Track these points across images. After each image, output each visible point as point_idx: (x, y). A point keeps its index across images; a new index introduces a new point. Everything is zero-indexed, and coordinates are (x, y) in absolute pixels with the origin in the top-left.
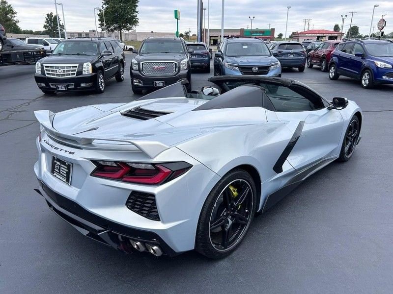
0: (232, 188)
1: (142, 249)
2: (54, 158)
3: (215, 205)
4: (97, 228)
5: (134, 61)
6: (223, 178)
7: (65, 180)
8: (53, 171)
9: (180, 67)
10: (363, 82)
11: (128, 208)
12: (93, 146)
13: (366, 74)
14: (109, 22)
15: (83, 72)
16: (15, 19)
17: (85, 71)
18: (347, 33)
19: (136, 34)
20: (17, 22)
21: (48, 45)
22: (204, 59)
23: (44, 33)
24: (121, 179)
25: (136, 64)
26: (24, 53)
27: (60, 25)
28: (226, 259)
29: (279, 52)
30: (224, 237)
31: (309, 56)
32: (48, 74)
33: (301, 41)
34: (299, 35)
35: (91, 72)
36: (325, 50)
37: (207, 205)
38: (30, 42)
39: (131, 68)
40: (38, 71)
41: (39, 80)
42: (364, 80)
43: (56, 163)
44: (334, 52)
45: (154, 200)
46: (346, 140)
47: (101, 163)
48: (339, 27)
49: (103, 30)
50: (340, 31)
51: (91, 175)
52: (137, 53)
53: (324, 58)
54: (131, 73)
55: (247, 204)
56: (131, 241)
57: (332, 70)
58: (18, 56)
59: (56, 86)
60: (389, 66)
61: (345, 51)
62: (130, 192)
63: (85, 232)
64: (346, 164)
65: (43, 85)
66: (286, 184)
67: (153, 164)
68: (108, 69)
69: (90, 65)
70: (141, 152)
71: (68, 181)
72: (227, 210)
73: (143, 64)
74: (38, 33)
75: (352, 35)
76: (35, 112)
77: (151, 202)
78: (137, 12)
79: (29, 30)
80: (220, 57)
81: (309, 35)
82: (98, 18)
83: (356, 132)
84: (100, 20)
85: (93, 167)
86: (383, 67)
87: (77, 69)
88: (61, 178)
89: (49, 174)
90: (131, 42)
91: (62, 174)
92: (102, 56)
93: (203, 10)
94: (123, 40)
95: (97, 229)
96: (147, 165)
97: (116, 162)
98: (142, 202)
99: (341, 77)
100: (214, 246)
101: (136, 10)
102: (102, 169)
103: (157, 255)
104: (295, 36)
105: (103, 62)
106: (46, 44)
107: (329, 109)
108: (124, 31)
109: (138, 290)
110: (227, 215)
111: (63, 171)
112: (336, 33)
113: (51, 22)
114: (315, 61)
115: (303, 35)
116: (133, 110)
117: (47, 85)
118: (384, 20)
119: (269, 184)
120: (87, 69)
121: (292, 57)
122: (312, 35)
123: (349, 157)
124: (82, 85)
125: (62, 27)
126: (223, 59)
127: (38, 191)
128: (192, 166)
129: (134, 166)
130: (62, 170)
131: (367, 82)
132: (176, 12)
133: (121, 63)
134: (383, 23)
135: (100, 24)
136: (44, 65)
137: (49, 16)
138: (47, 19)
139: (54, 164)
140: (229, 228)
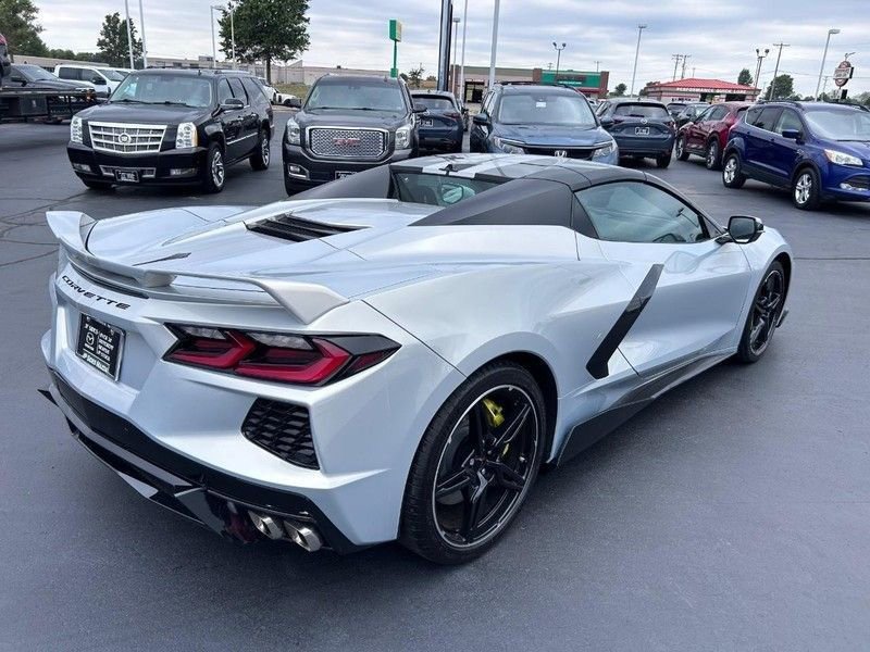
0: (490, 406)
1: (276, 533)
2: (83, 317)
3: (449, 441)
4: (175, 481)
5: (293, 124)
6: (470, 379)
7: (106, 370)
8: (80, 349)
9: (393, 142)
10: (797, 194)
11: (246, 436)
12: (172, 290)
13: (805, 177)
14: (243, 41)
15: (178, 143)
16: (34, 23)
17: (181, 141)
18: (766, 91)
19: (303, 69)
20: (37, 30)
21: (104, 82)
22: (449, 128)
23: (97, 59)
24: (231, 369)
25: (296, 131)
26: (49, 98)
27: (134, 41)
28: (471, 568)
29: (617, 121)
30: (467, 517)
31: (682, 134)
32: (97, 143)
33: (666, 101)
34: (662, 89)
35: (194, 144)
36: (716, 122)
37: (431, 439)
38: (65, 74)
39: (285, 139)
40: (76, 137)
41: (76, 155)
42: (800, 191)
43: (88, 330)
44: (737, 127)
45: (307, 421)
46: (754, 314)
47: (190, 331)
48: (749, 76)
49: (229, 56)
50: (752, 85)
51: (165, 358)
52: (299, 107)
53: (714, 139)
54: (285, 151)
55: (522, 444)
56: (252, 515)
57: (731, 165)
58: (34, 102)
59: (114, 172)
60: (857, 161)
61: (760, 125)
62: (253, 401)
63: (148, 491)
64: (751, 369)
65: (86, 168)
66: (616, 404)
67: (308, 338)
68: (233, 139)
69: (194, 128)
70: (281, 309)
71: (112, 371)
72: (478, 454)
73: (311, 130)
74: (84, 57)
75: (778, 95)
76: (47, 213)
77: (300, 424)
78: (307, 21)
79: (64, 49)
80: (484, 124)
81: (684, 90)
82: (219, 28)
83: (778, 300)
84: (222, 35)
85: (170, 340)
86: (843, 163)
87: (162, 136)
88: (98, 365)
89: (72, 355)
90: (292, 87)
91: (99, 356)
92: (222, 111)
93: (454, 24)
94: (273, 81)
95: (174, 484)
96: (294, 338)
97: (221, 330)
98: (281, 423)
99: (750, 182)
100: (442, 534)
101: (306, 16)
102: (190, 346)
103: (309, 550)
104: (653, 90)
105: (223, 124)
106: (101, 82)
107: (721, 242)
108: (276, 62)
109: (263, 628)
110: (477, 466)
111: (104, 349)
112: (742, 87)
113: (115, 33)
114: (694, 146)
115: (670, 89)
116: (274, 220)
117: (95, 168)
118: (849, 65)
119: (576, 401)
120: (187, 138)
121: (644, 133)
122: (691, 90)
123: (758, 353)
124: (174, 172)
125: (139, 46)
126: (490, 128)
127: (47, 394)
128: (398, 347)
129: (264, 339)
130: (100, 347)
131: (807, 194)
132: (393, 24)
133: (264, 128)
134: (846, 72)
135: (222, 44)
136: (90, 123)
137: (112, 20)
138: (105, 28)
139: (83, 333)
140: (480, 496)
